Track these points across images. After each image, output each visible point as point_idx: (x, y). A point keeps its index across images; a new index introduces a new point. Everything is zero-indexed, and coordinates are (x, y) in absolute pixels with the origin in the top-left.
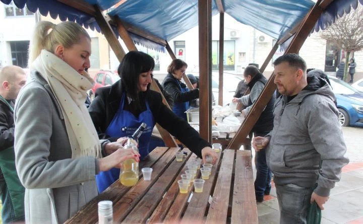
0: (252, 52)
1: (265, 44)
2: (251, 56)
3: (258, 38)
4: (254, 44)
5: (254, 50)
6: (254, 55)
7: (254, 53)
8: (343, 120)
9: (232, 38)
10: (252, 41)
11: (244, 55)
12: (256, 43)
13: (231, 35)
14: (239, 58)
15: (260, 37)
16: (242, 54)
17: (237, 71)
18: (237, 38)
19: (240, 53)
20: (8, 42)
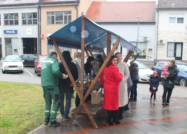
0: (156, 49)
1: (163, 44)
2: (155, 51)
3: (159, 41)
4: (157, 44)
5: (157, 48)
6: (157, 50)
7: (157, 49)
8: (184, 83)
9: (145, 41)
10: (156, 43)
11: (151, 51)
12: (158, 44)
13: (144, 39)
14: (149, 52)
15: (160, 41)
16: (150, 50)
17: (147, 59)
18: (147, 41)
19: (149, 49)
20: (22, 38)
